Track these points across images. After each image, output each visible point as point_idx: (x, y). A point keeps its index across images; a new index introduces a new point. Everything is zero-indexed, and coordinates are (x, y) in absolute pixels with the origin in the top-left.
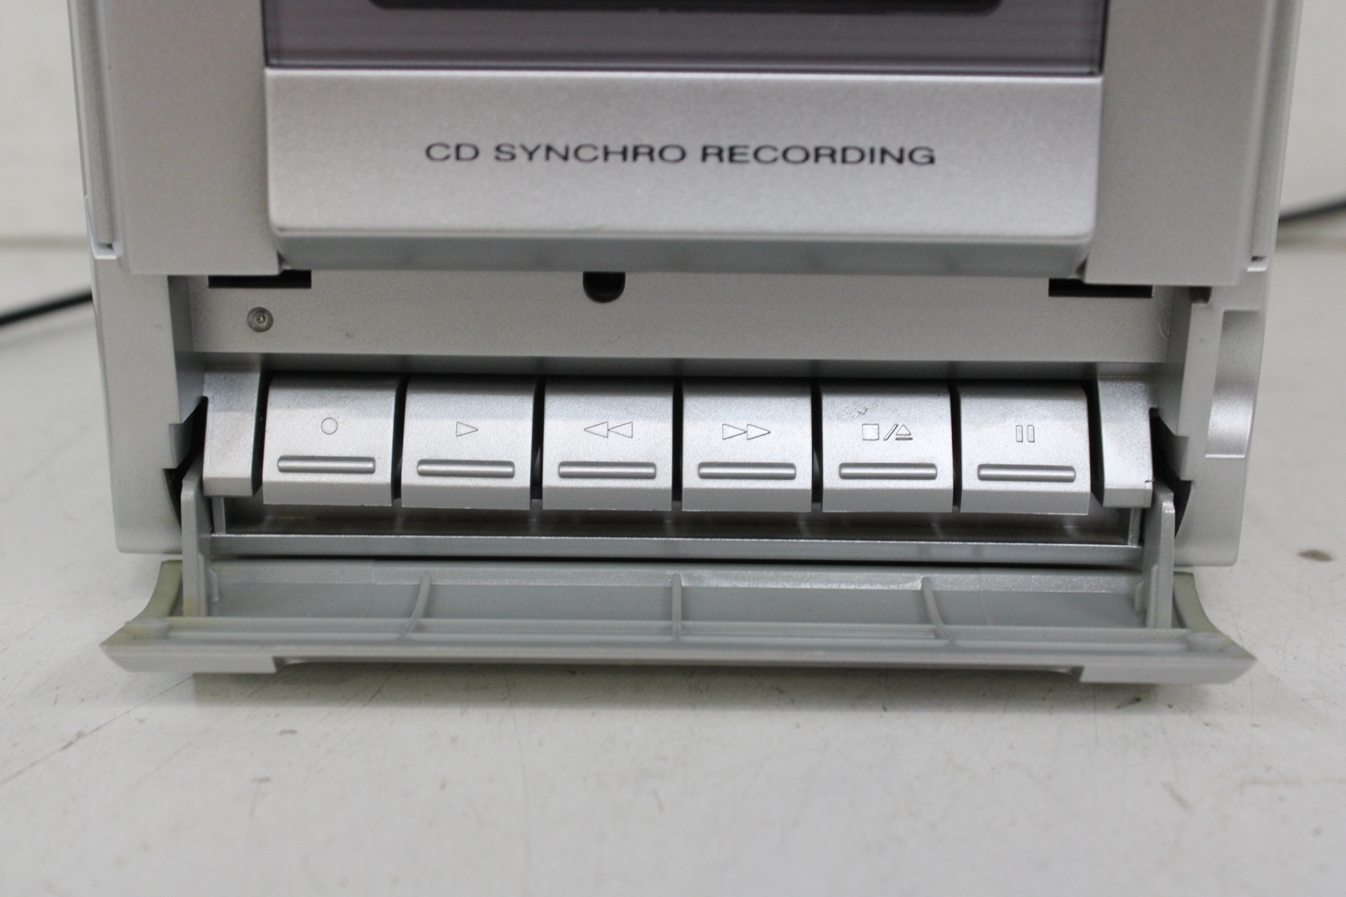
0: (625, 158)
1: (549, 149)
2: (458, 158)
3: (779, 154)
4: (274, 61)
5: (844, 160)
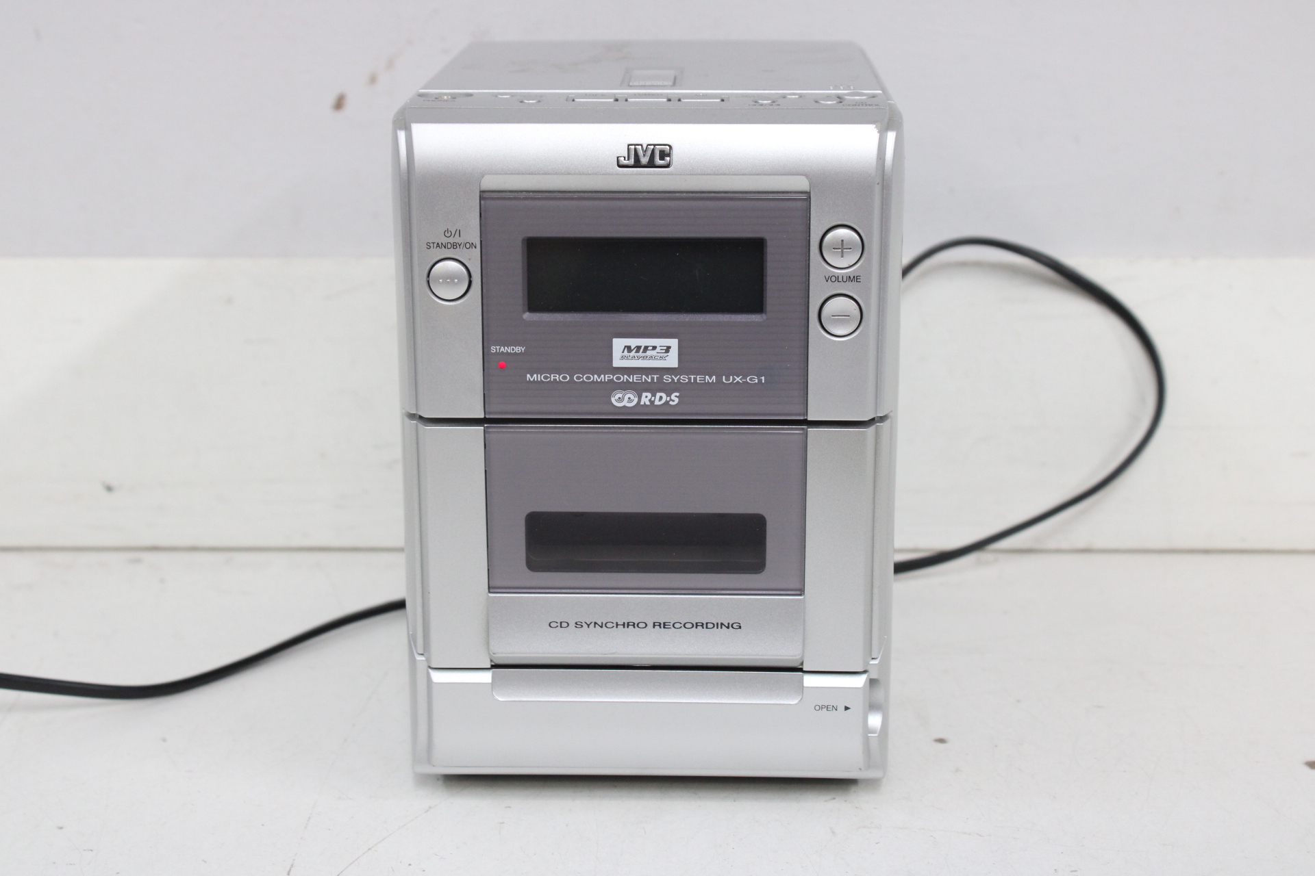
0: (624, 627)
1: (595, 623)
2: (561, 627)
3: (682, 625)
4: (491, 590)
5: (707, 628)
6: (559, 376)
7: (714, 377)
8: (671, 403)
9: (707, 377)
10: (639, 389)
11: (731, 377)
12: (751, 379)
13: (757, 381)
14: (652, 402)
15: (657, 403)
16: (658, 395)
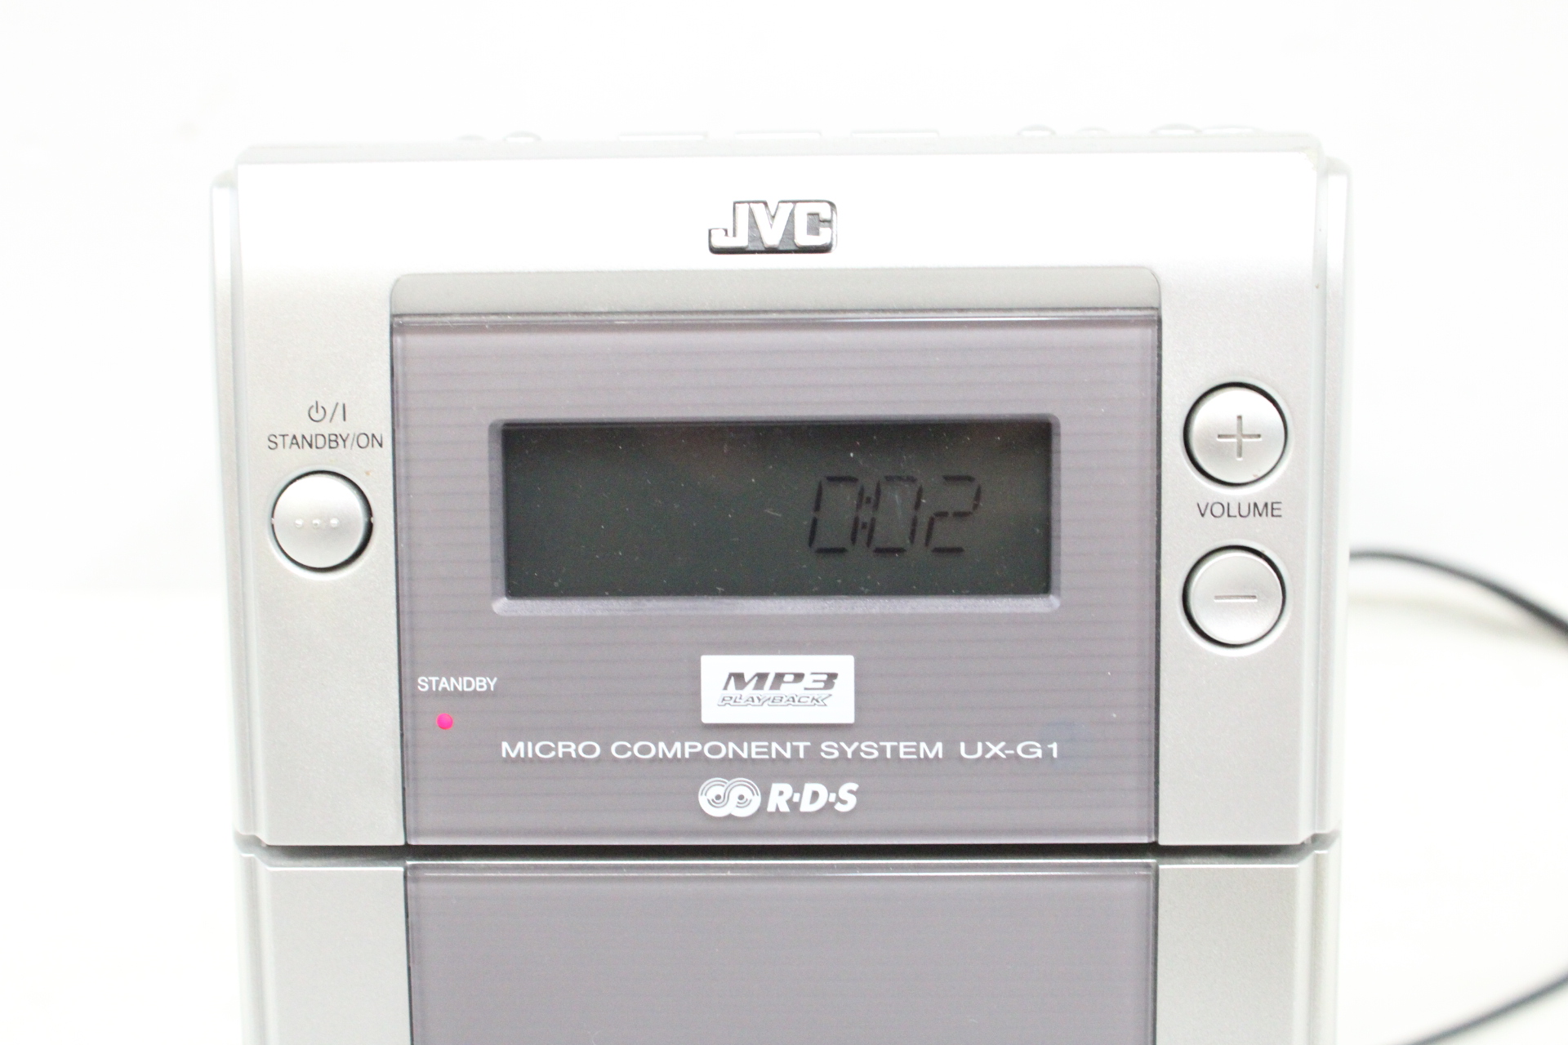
6: (577, 745)
7: (939, 746)
8: (839, 807)
9: (923, 745)
10: (762, 773)
11: (980, 745)
12: (1026, 750)
13: (1039, 754)
14: (794, 806)
15: (806, 807)
16: (809, 788)
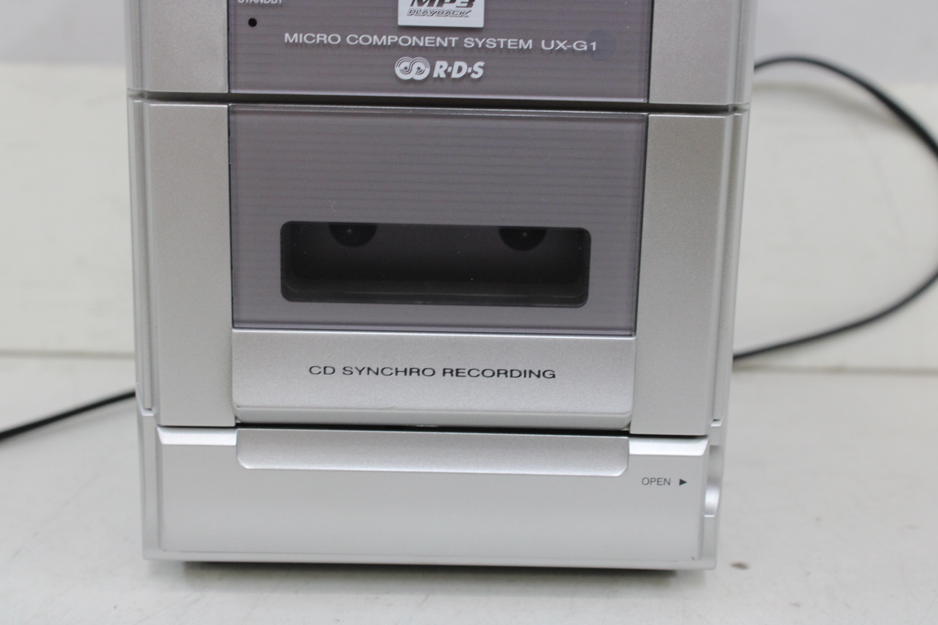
0: (406, 374)
1: (369, 369)
2: (325, 373)
3: (480, 373)
4: (236, 325)
5: (511, 376)
6: (328, 36)
7: (530, 42)
8: (474, 76)
9: (521, 41)
10: (432, 55)
11: (553, 42)
12: (578, 46)
13: (585, 48)
14: (448, 74)
15: (455, 75)
16: (457, 64)
